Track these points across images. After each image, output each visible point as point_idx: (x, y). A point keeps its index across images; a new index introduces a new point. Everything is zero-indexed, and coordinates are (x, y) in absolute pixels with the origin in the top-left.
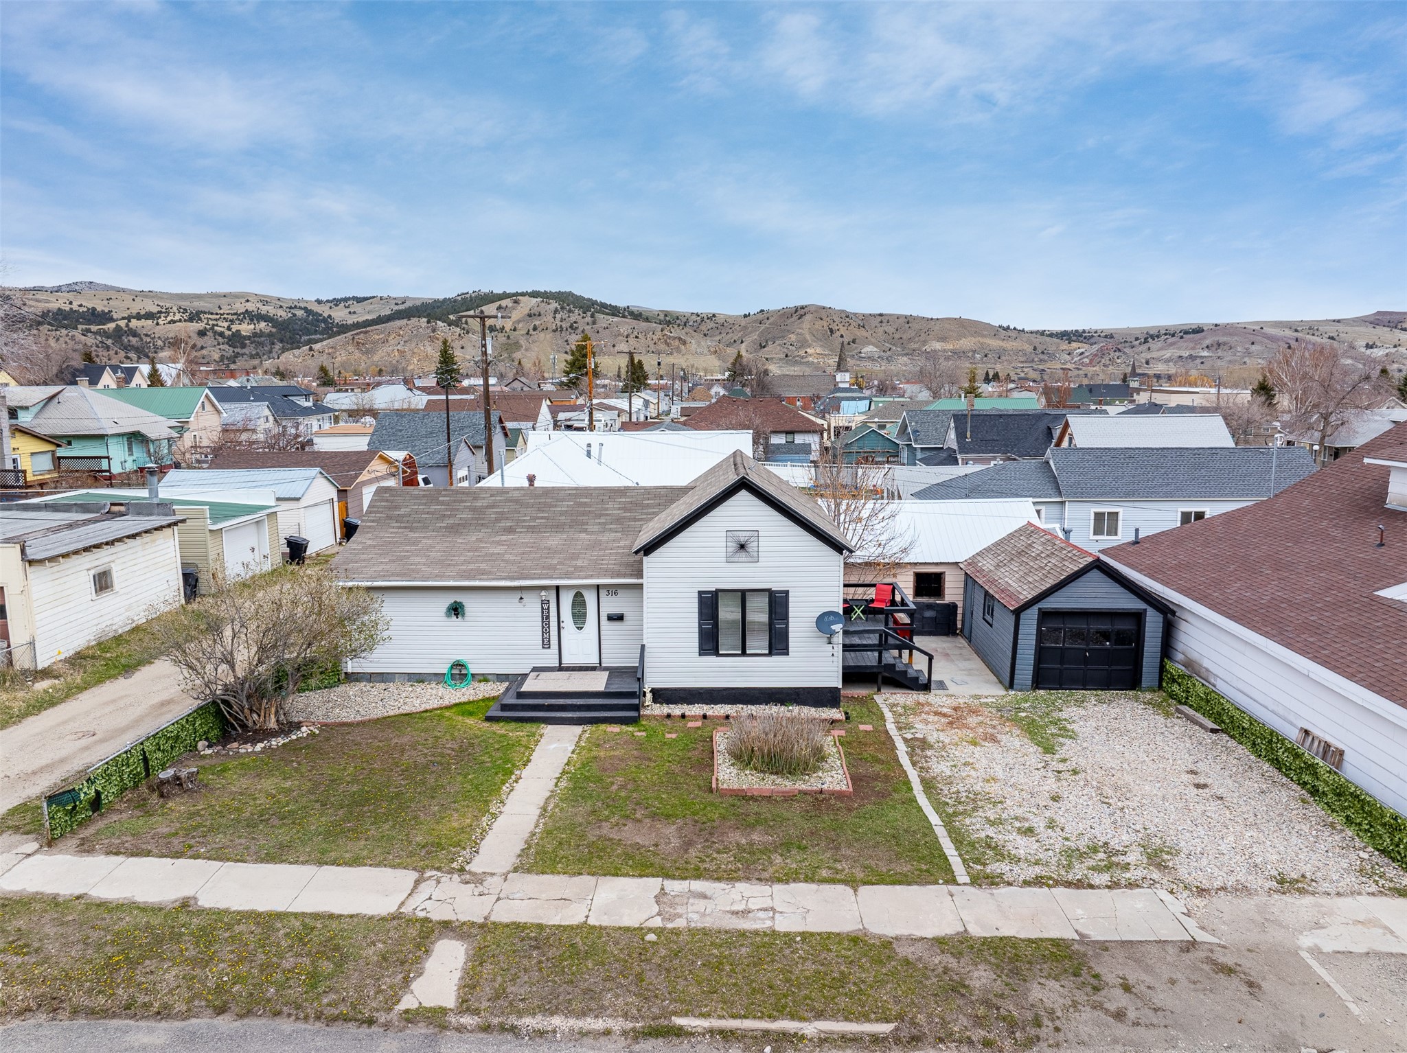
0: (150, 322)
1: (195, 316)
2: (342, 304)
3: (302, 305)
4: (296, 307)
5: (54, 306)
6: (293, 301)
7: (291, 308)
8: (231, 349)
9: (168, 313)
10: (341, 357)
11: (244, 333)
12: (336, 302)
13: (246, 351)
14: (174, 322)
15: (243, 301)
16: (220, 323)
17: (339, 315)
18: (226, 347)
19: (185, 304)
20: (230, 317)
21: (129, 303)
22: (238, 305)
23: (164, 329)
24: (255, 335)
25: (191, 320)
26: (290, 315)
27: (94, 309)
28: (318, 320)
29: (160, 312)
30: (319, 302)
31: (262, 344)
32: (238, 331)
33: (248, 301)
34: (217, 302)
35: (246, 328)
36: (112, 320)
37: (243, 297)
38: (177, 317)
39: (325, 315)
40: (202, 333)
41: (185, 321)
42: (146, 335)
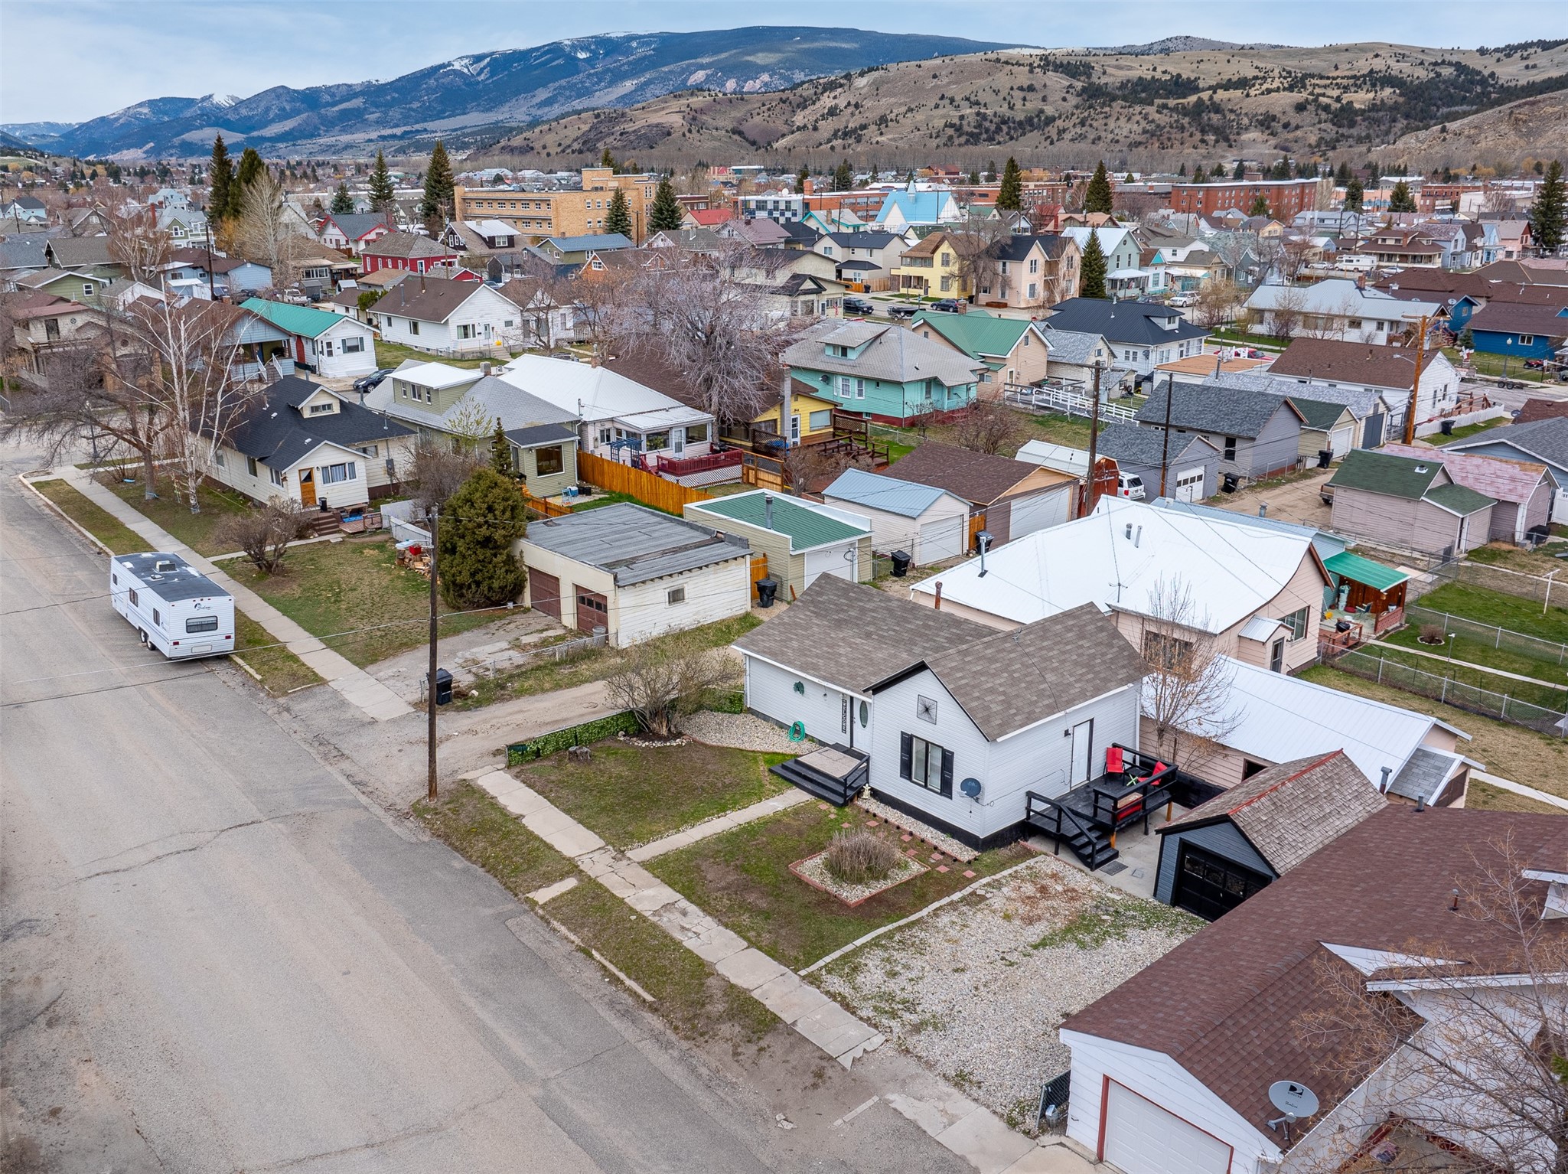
0: (1239, 93)
1: (1297, 83)
2: (1519, 54)
3: (1454, 59)
4: (1443, 62)
5: (1134, 74)
6: (1443, 51)
7: (1436, 64)
8: (1335, 129)
9: (1264, 78)
10: (1487, 142)
11: (1357, 106)
12: (1509, 51)
13: (1354, 131)
14: (1269, 91)
15: (1372, 55)
16: (1329, 92)
17: (1510, 72)
18: (1328, 126)
19: (1291, 64)
20: (1345, 82)
21: (1222, 66)
22: (1362, 62)
23: (1256, 102)
24: (1374, 107)
25: (1291, 89)
26: (1432, 75)
27: (1179, 76)
28: (1472, 82)
29: (1256, 78)
30: (1482, 51)
31: (1378, 122)
32: (1350, 103)
33: (1377, 56)
34: (1334, 58)
35: (1361, 99)
36: (1197, 90)
37: (1371, 50)
38: (1275, 85)
39: (1486, 73)
40: (1300, 108)
41: (1285, 89)
42: (1232, 111)
